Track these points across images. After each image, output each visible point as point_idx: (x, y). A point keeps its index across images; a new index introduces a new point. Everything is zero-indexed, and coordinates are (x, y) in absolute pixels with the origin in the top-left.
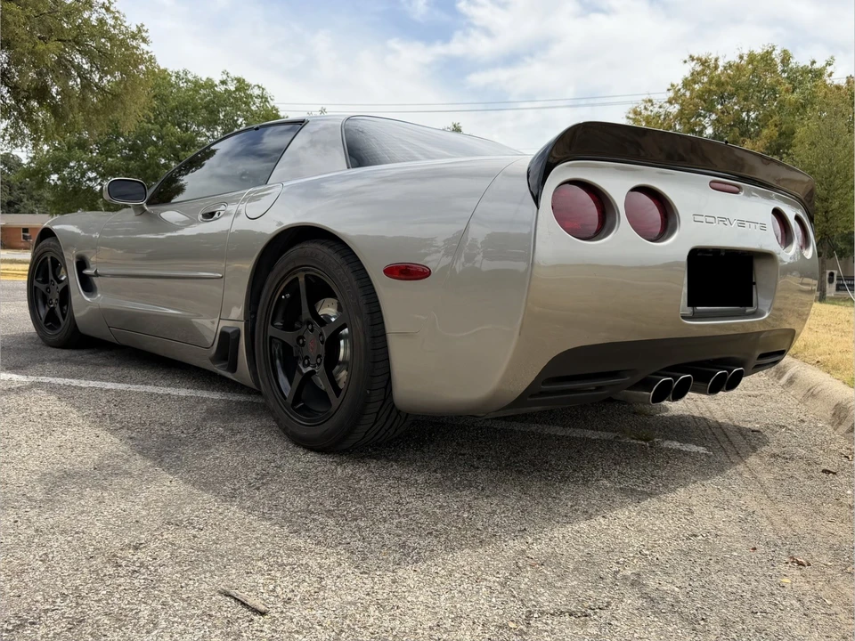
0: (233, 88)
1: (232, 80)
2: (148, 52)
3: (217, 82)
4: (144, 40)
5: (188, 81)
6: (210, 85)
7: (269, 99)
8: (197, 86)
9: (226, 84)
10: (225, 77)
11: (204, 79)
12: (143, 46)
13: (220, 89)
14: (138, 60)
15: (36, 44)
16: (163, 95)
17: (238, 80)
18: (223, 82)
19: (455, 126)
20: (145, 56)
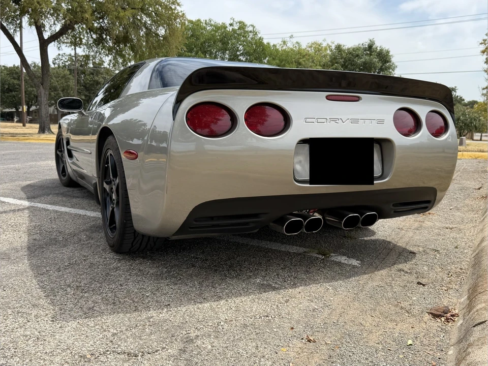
0: (236, 28)
1: (237, 23)
2: (181, 11)
3: (228, 25)
4: (178, 5)
5: (211, 25)
6: (224, 27)
7: (258, 34)
8: (217, 28)
9: (233, 26)
10: (232, 21)
11: (221, 24)
12: (178, 8)
13: (230, 29)
14: (177, 16)
15: (119, 13)
16: (197, 35)
17: (240, 22)
18: (231, 25)
19: (370, 41)
20: (180, 14)
